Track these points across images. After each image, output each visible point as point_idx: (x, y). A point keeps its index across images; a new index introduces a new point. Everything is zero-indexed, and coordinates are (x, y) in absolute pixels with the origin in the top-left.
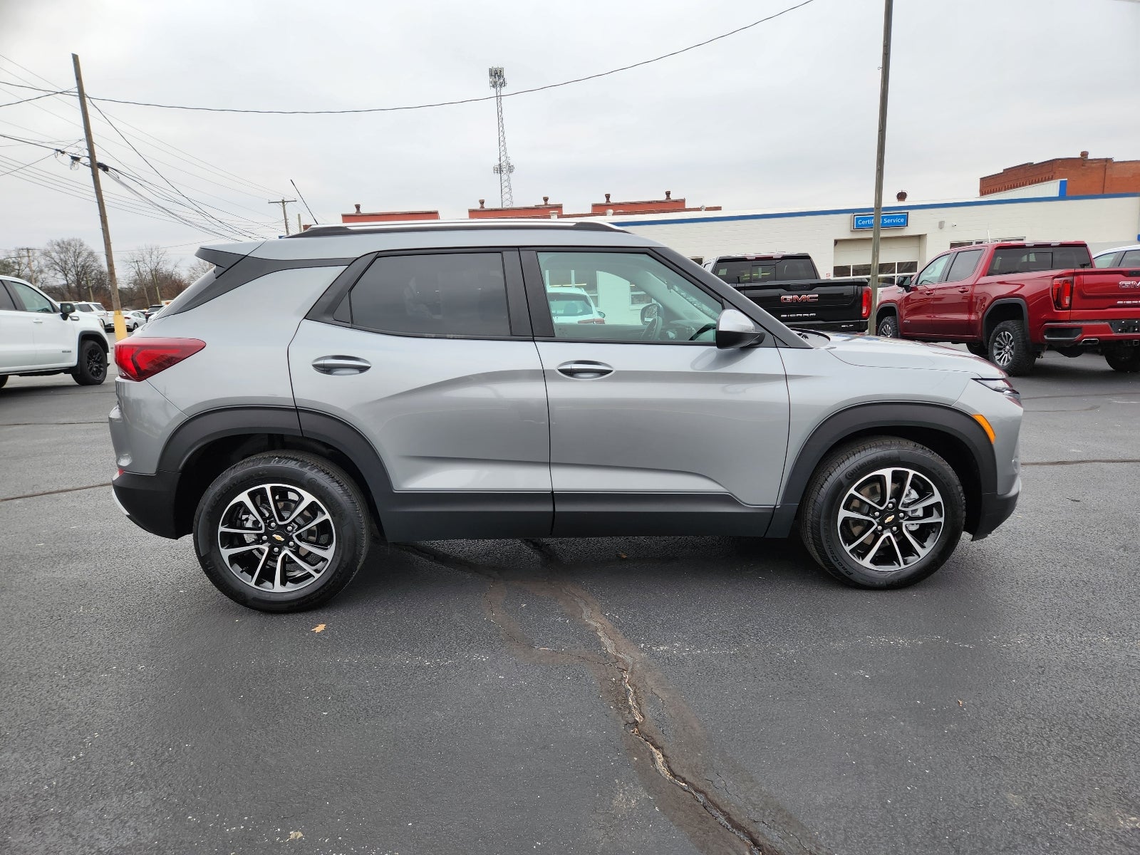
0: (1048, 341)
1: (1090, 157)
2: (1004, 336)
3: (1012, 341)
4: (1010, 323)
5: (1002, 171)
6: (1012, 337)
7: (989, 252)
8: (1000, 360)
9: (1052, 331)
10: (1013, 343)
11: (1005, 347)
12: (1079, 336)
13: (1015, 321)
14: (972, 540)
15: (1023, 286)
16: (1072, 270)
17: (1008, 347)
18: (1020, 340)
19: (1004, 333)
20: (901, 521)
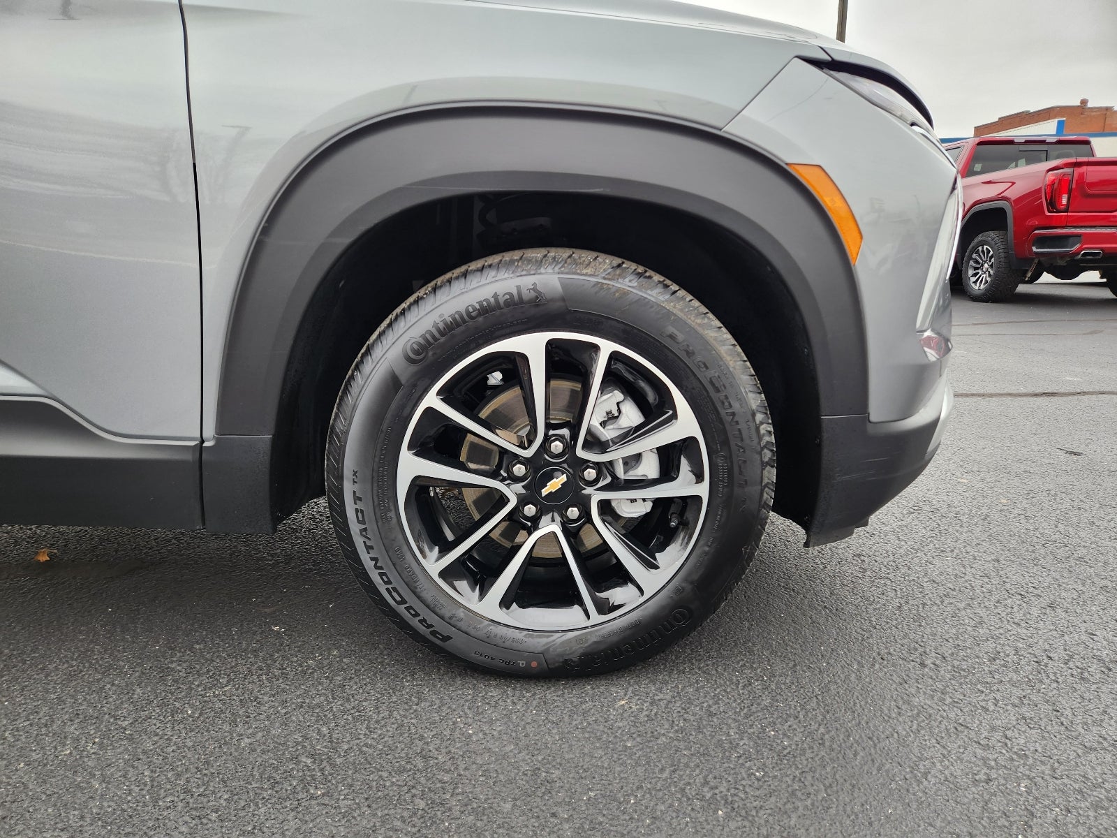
0: (1036, 253)
1: (1090, 105)
2: (983, 251)
3: (991, 257)
4: (991, 235)
5: (997, 120)
6: (991, 253)
7: (969, 149)
8: (975, 282)
9: (1043, 241)
10: (993, 260)
11: (982, 265)
12: (1078, 246)
13: (997, 232)
14: (806, 545)
15: (1013, 183)
16: (1072, 160)
17: (986, 265)
18: (1002, 255)
19: (983, 248)
20: (588, 490)
